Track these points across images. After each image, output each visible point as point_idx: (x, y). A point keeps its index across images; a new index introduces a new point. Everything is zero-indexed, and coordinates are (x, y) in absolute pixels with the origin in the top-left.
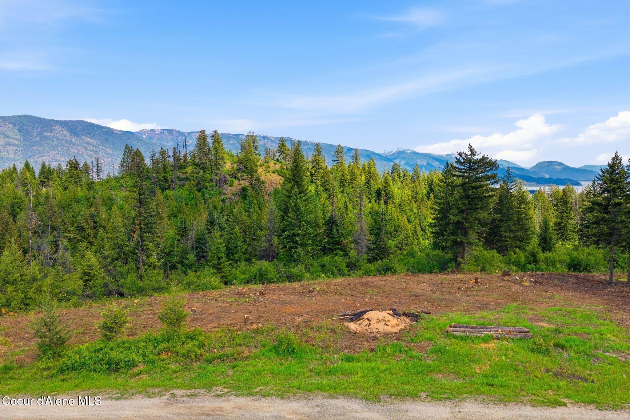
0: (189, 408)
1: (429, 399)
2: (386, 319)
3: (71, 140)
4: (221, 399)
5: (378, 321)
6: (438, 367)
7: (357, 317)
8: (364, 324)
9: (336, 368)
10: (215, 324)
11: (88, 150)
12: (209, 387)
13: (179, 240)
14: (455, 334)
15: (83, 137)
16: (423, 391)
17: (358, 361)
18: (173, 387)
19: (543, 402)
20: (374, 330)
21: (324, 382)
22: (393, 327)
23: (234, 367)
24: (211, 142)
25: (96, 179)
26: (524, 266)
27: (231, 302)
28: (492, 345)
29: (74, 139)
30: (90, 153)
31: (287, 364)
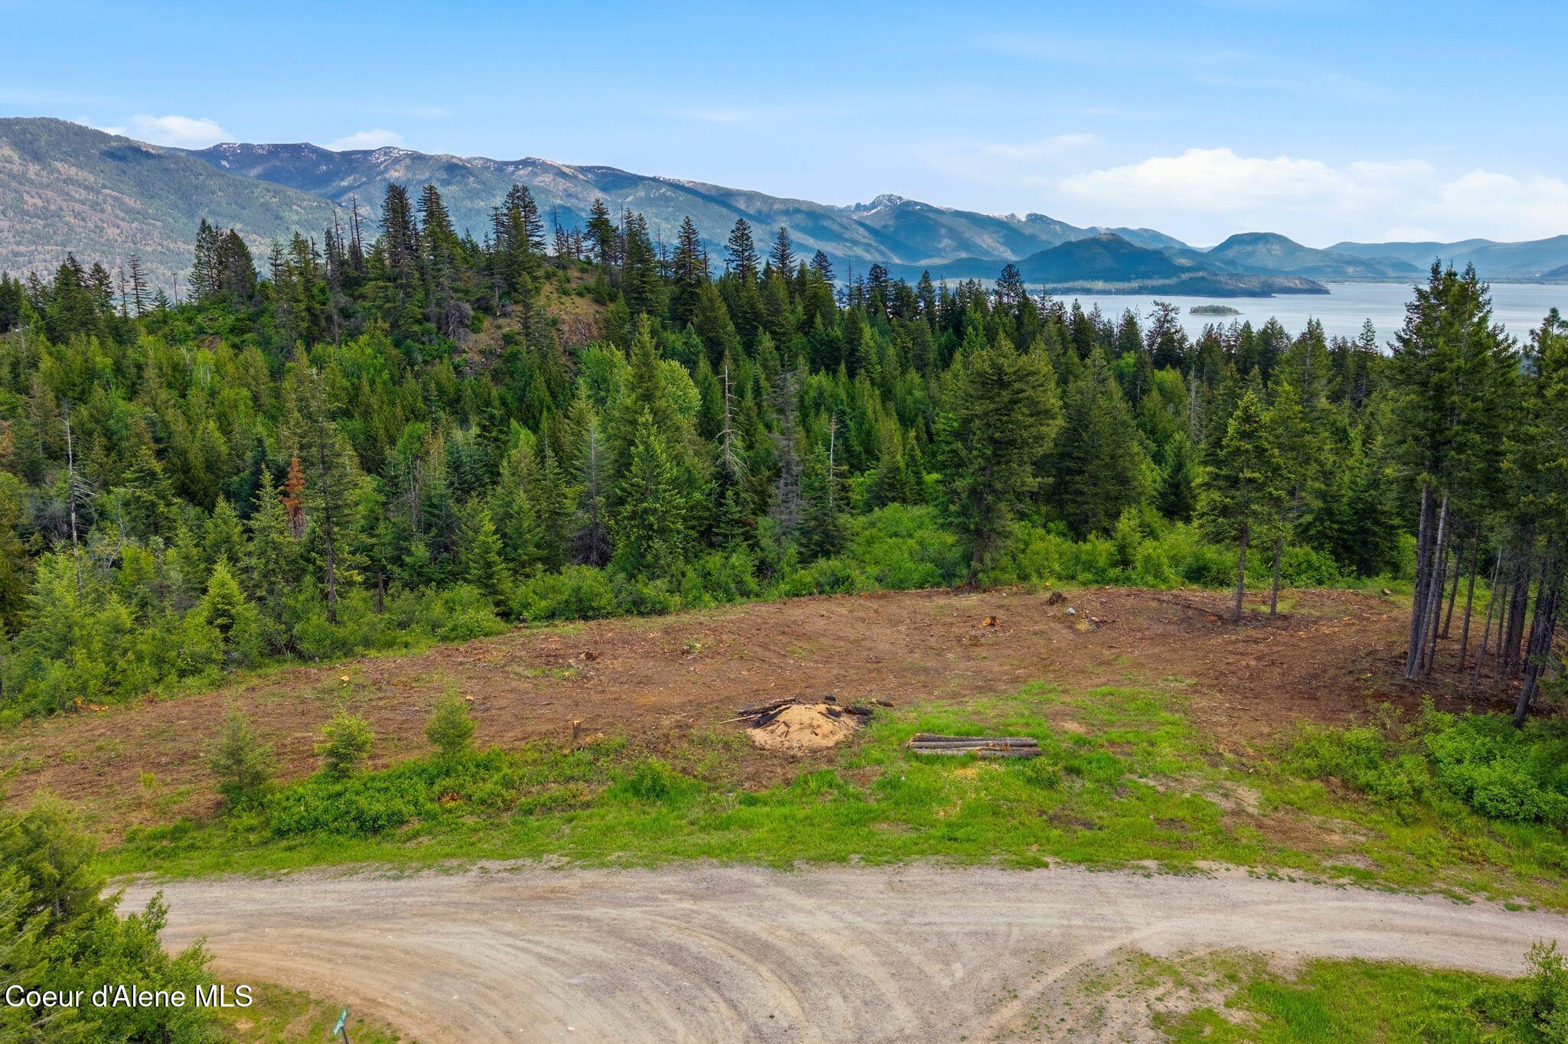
0: (514, 889)
1: (863, 863)
2: (815, 723)
3: (24, 173)
4: (561, 874)
5: (803, 727)
6: (884, 812)
7: (766, 718)
8: (778, 732)
9: (729, 817)
10: (518, 732)
11: (72, 199)
12: (536, 854)
13: (384, 504)
14: (919, 751)
15: (58, 165)
16: (854, 852)
17: (766, 804)
18: (480, 857)
19: (1018, 863)
20: (795, 744)
21: (713, 842)
22: (825, 736)
23: (570, 820)
24: (422, 215)
25: (133, 314)
26: (1104, 571)
27: (535, 677)
28: (971, 772)
29: (33, 169)
30: (78, 207)
31: (654, 812)
